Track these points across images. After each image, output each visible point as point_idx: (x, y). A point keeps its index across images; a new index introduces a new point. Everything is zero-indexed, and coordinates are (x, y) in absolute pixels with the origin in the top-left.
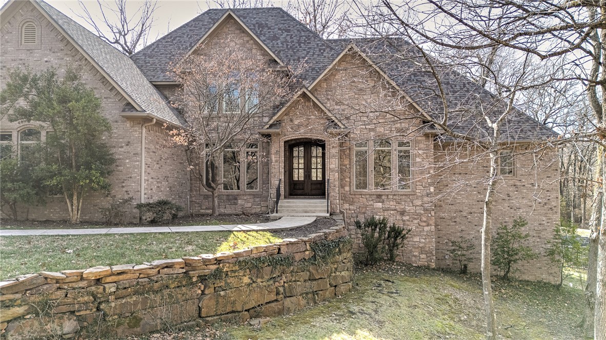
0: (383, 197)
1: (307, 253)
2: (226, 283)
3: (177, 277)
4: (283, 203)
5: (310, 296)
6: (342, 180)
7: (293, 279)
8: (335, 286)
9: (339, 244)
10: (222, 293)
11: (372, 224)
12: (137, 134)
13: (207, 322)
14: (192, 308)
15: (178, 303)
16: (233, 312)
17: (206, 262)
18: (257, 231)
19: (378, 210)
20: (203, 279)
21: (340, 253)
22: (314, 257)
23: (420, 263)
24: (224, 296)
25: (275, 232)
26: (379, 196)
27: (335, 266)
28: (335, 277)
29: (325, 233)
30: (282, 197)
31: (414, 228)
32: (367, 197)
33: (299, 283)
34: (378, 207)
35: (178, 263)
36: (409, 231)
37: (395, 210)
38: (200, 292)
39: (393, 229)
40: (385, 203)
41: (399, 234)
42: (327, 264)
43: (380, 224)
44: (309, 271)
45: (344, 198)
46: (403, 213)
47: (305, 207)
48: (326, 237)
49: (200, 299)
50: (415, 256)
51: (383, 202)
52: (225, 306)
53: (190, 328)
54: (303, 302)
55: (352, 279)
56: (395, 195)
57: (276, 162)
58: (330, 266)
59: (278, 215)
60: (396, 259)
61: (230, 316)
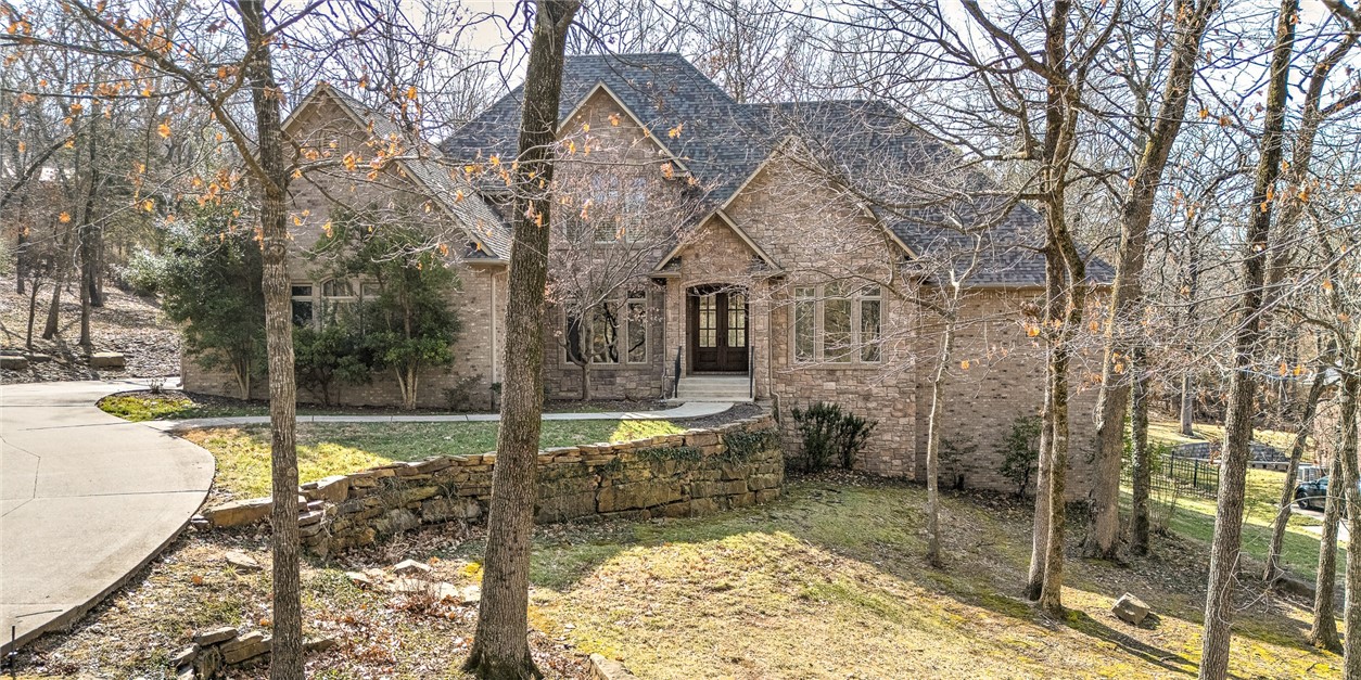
0: (838, 373)
1: (719, 447)
2: (624, 475)
3: (573, 466)
4: (686, 382)
5: (722, 499)
6: (773, 346)
7: (702, 478)
8: (756, 492)
9: (762, 439)
10: (621, 487)
11: (819, 413)
12: (484, 288)
13: (605, 517)
14: (588, 501)
15: (574, 494)
16: (633, 509)
17: (602, 451)
18: (653, 420)
19: (829, 393)
20: (600, 469)
21: (763, 449)
22: (728, 452)
23: (891, 473)
24: (623, 491)
25: (676, 422)
26: (832, 372)
27: (756, 466)
28: (756, 480)
29: (743, 423)
30: (683, 373)
31: (882, 420)
32: (814, 373)
33: (708, 483)
34: (829, 388)
35: (573, 451)
36: (875, 424)
37: (856, 392)
38: (596, 484)
39: (849, 421)
40: (841, 381)
41: (859, 429)
42: (745, 462)
43: (831, 413)
44: (721, 469)
45: (777, 375)
46: (867, 398)
47: (718, 388)
48: (744, 428)
49: (597, 492)
50: (885, 462)
51: (837, 381)
52: (624, 501)
53: (588, 522)
54: (713, 506)
55: (779, 486)
56: (855, 370)
57: (674, 319)
58: (749, 464)
59: (678, 400)
60: (855, 467)
61: (630, 512)
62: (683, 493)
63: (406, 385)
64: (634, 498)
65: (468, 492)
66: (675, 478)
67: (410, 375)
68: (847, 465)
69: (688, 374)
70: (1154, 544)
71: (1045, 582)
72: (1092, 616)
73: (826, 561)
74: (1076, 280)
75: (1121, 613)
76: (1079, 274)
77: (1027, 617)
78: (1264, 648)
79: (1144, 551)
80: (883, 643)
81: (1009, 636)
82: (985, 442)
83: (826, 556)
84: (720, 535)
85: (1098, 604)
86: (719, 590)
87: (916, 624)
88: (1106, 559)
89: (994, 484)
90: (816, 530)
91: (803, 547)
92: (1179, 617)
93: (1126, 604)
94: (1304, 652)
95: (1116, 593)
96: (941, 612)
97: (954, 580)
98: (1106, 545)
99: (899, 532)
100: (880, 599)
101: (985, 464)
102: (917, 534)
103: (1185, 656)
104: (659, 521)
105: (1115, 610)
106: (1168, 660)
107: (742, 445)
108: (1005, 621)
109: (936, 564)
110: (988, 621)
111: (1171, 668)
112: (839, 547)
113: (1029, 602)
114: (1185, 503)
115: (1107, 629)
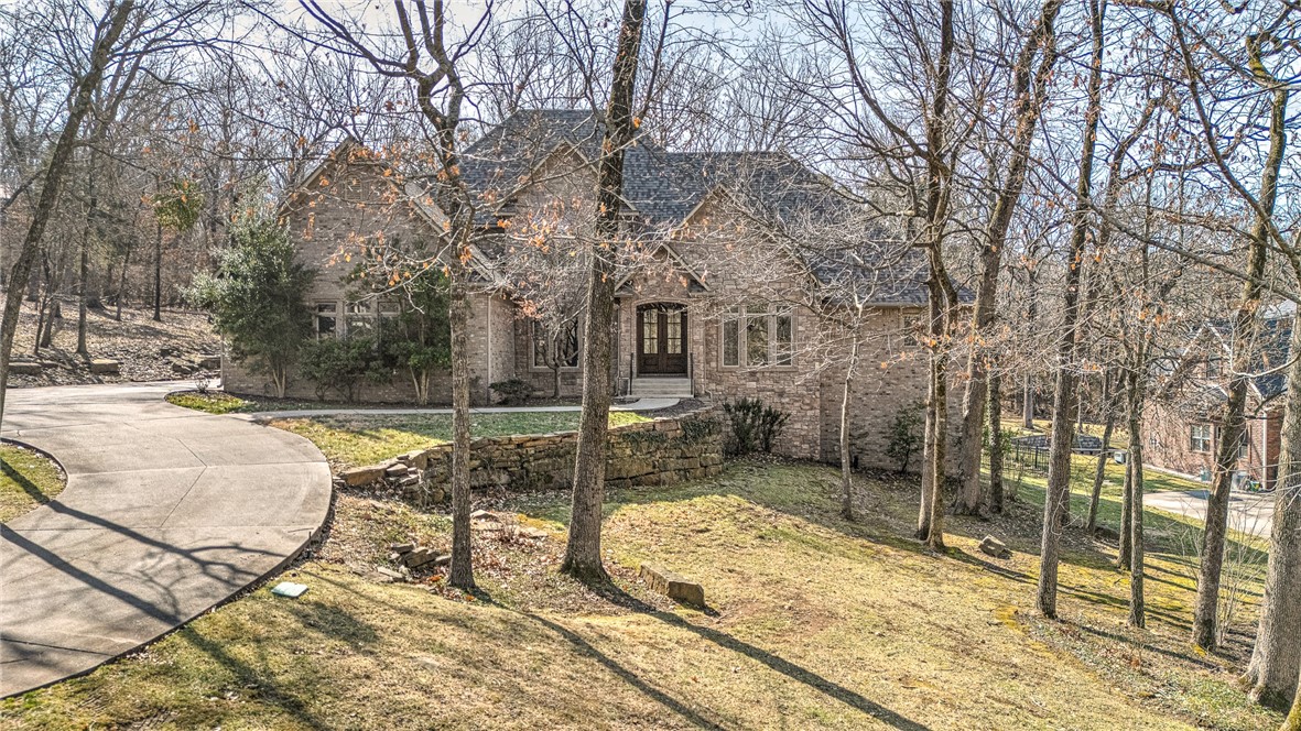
0: (758, 375)
1: (679, 432)
2: (612, 452)
4: (638, 383)
5: (682, 472)
6: (707, 354)
7: (667, 456)
8: (706, 467)
9: (710, 426)
10: (610, 462)
11: (743, 406)
12: (482, 306)
16: (620, 479)
18: (622, 412)
19: (751, 390)
21: (710, 434)
22: (685, 436)
23: (801, 455)
25: (639, 412)
26: (753, 374)
27: (706, 447)
28: (705, 458)
29: (695, 414)
30: (635, 375)
31: (794, 412)
32: (739, 374)
33: (672, 460)
34: (751, 387)
35: (575, 434)
36: (789, 415)
37: (773, 390)
39: (769, 413)
40: (760, 382)
41: (777, 419)
42: (697, 444)
43: (754, 407)
44: (680, 449)
45: (710, 377)
46: (781, 394)
47: (664, 387)
48: (695, 417)
50: (796, 446)
51: (757, 381)
52: (613, 473)
54: (676, 478)
55: (722, 463)
56: (772, 372)
57: (627, 331)
58: (700, 446)
59: (633, 396)
60: (773, 450)
61: (617, 481)
62: (654, 467)
63: (419, 383)
64: (620, 470)
65: (501, 465)
66: (649, 456)
67: (424, 377)
68: (767, 449)
69: (638, 376)
70: (1006, 506)
71: (932, 526)
72: (965, 551)
73: (770, 516)
74: (951, 305)
75: (984, 549)
76: (954, 301)
77: (918, 550)
78: (1083, 570)
79: (1000, 510)
80: (823, 564)
81: (910, 562)
82: (873, 430)
83: (768, 511)
84: (690, 496)
85: (970, 544)
86: (701, 531)
87: (843, 554)
88: (972, 515)
89: (881, 463)
90: (758, 494)
91: (751, 506)
92: (1026, 552)
93: (989, 542)
94: (1113, 573)
95: (980, 536)
96: (858, 548)
97: (863, 528)
98: (971, 504)
99: (816, 496)
100: (815, 539)
101: (874, 447)
102: (830, 498)
103: (1031, 575)
104: (640, 488)
105: (981, 546)
106: (1020, 577)
107: (696, 430)
108: (904, 553)
109: (849, 518)
110: (893, 553)
111: (1021, 581)
112: (777, 505)
113: (920, 542)
114: (1028, 480)
115: (974, 558)
